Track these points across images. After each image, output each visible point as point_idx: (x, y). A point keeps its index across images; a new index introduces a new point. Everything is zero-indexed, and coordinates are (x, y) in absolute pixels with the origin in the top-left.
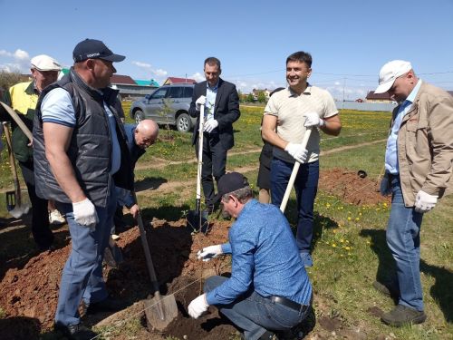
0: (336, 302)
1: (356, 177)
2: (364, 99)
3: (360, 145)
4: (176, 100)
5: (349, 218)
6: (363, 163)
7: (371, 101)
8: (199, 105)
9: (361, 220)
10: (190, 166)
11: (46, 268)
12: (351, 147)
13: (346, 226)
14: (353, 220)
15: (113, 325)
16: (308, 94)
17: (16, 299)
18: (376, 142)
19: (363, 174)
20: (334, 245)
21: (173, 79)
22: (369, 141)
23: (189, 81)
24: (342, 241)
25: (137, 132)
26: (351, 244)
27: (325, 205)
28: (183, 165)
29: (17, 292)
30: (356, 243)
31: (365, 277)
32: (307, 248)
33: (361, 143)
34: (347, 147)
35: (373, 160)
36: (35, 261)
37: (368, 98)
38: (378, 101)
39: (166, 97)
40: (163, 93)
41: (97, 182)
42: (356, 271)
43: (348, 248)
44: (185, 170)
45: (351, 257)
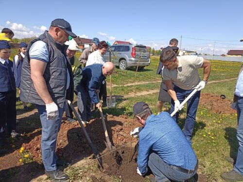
0: (205, 167)
1: (219, 98)
2: (226, 54)
3: (222, 81)
4: (120, 52)
5: (214, 121)
6: (224, 91)
7: (230, 56)
9: (221, 123)
10: (125, 87)
12: (216, 81)
13: (212, 125)
14: (216, 122)
15: (84, 167)
17: (38, 149)
18: (232, 79)
19: (223, 97)
20: (205, 136)
21: (118, 42)
22: (228, 78)
23: (126, 42)
24: (209, 133)
25: (104, 68)
26: (215, 136)
27: (200, 113)
28: (122, 87)
29: (39, 146)
30: (218, 135)
31: (223, 155)
32: (190, 136)
33: (223, 79)
34: (214, 81)
35: (230, 89)
37: (228, 54)
38: (235, 56)
39: (114, 51)
40: (113, 49)
41: (59, 94)
42: (217, 151)
43: (213, 138)
44: (123, 90)
45: (215, 143)
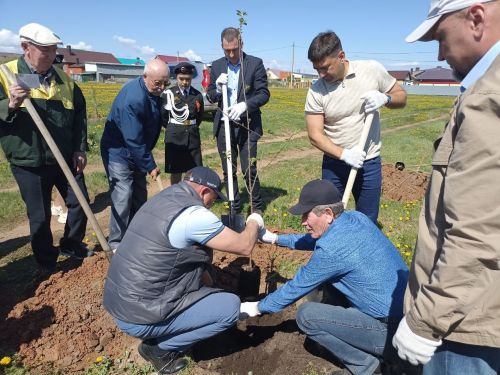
1: (394, 169)
8: (221, 84)
11: (62, 294)
16: (352, 76)
19: (401, 166)
36: (47, 286)
43: (407, 254)
